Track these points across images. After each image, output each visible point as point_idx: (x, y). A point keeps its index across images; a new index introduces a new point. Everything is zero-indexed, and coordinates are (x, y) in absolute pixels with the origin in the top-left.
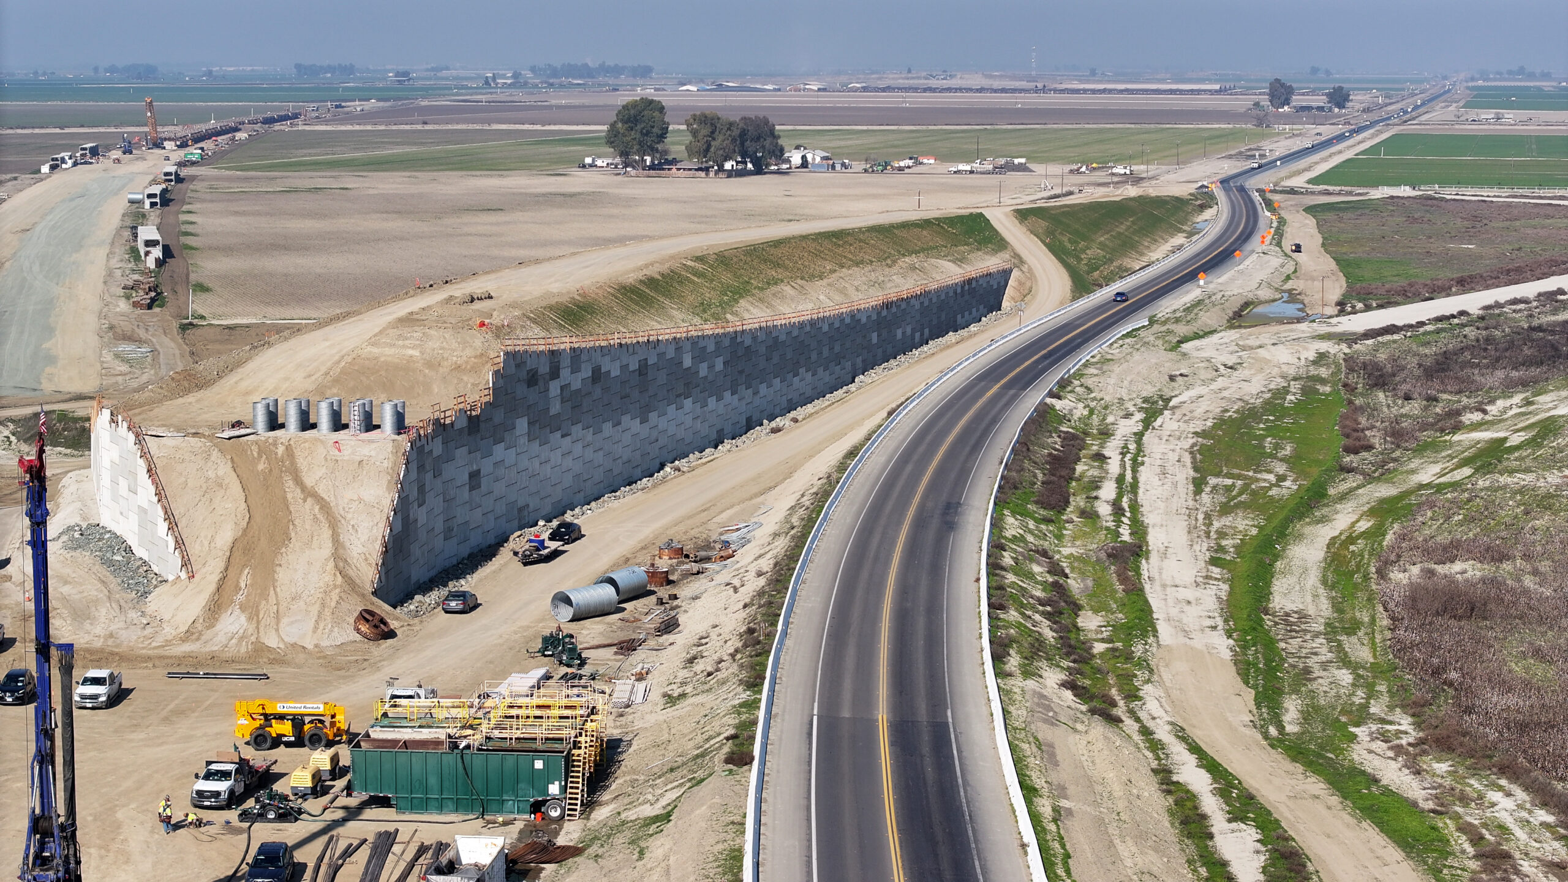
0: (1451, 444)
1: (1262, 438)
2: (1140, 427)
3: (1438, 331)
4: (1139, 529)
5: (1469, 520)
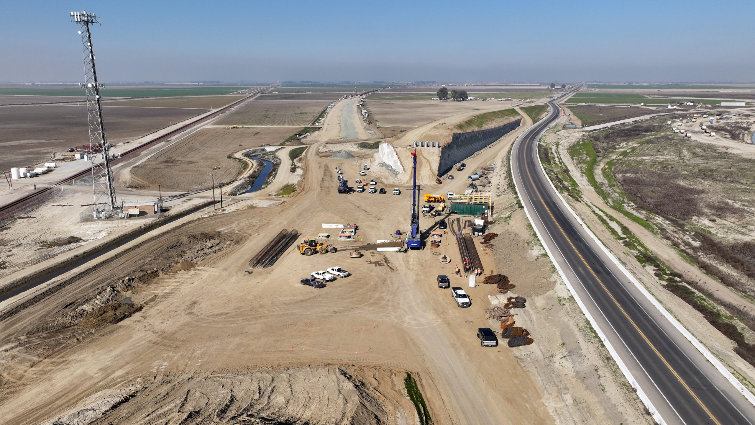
0: (616, 152)
1: (579, 150)
2: (556, 148)
3: (604, 130)
4: (566, 167)
5: (626, 166)
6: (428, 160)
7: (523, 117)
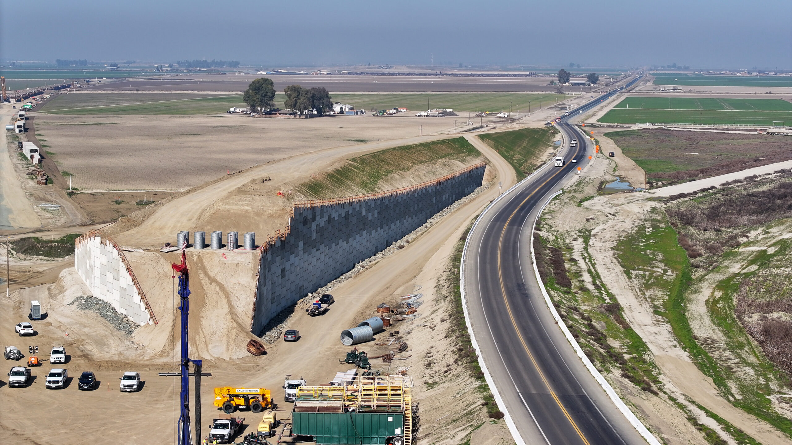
0: (740, 254)
1: (645, 250)
2: (583, 245)
3: (705, 196)
4: (612, 297)
5: (768, 291)
6: (222, 287)
7: (489, 162)
